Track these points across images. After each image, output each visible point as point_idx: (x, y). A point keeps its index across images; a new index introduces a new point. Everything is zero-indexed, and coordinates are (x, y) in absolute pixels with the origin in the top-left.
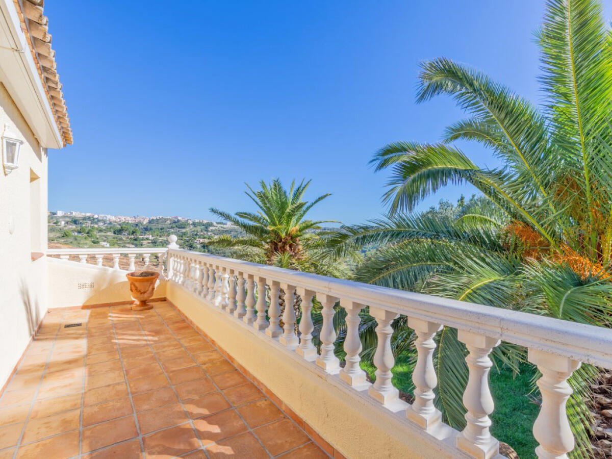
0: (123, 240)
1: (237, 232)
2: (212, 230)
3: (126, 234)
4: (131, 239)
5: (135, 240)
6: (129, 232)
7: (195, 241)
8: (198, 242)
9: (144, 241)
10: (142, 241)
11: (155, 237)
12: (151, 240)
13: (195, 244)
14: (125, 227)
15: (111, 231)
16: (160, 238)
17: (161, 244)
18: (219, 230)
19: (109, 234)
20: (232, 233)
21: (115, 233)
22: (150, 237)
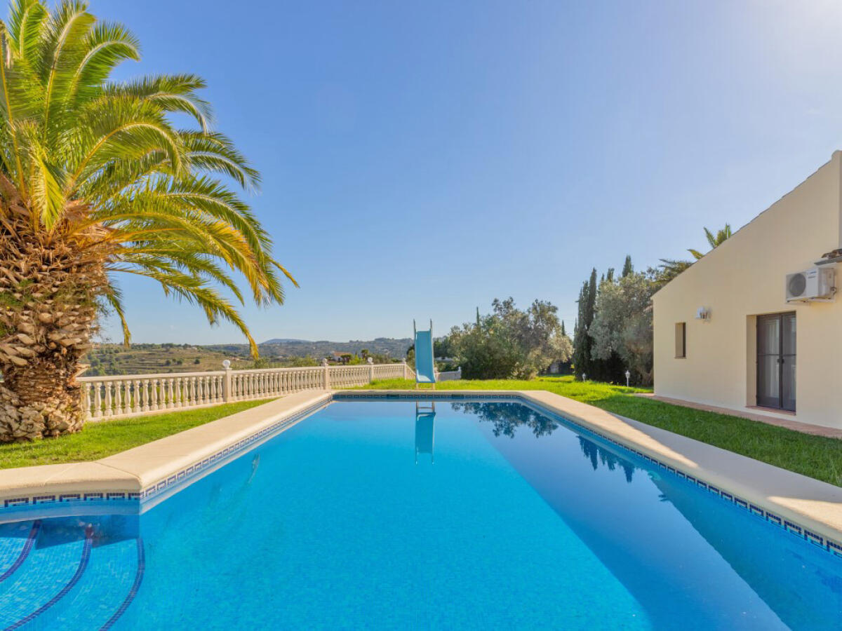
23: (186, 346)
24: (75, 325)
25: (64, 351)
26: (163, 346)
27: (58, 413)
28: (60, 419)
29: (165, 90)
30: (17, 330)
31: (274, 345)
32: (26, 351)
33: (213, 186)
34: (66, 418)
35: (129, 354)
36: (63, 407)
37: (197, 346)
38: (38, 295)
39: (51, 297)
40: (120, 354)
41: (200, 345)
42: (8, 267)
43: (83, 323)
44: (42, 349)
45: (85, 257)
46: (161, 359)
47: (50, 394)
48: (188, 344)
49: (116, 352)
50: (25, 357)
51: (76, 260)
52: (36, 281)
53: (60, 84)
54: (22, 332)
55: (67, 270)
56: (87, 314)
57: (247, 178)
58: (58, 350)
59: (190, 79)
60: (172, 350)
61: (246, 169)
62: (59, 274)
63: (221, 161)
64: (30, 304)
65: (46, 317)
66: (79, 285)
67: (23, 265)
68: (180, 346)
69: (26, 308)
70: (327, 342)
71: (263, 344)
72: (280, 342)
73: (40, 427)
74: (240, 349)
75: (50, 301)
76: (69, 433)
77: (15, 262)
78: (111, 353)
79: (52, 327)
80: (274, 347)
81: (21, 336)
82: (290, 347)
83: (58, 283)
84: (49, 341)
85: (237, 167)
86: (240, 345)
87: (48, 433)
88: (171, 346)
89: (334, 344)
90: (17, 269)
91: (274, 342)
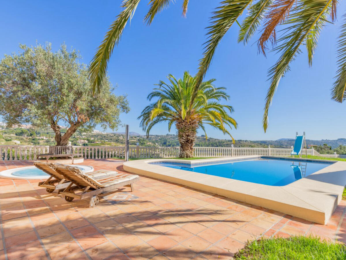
0: (24, 140)
1: (102, 136)
2: (84, 134)
3: (26, 136)
4: (30, 139)
5: (33, 140)
6: (28, 134)
7: (78, 141)
8: (80, 142)
9: (40, 141)
10: (38, 141)
11: (48, 138)
12: (46, 140)
13: (78, 143)
14: (25, 131)
15: (13, 133)
16: (52, 139)
17: (53, 142)
18: (89, 135)
19: (12, 135)
20: (99, 137)
21: (16, 135)
22: (45, 138)
23: (246, 141)
24: (192, 135)
25: (190, 141)
26: (238, 141)
27: (189, 153)
28: (189, 154)
29: (207, 84)
30: (183, 136)
31: (282, 141)
32: (184, 141)
33: (216, 103)
34: (190, 154)
35: (228, 143)
36: (190, 152)
37: (250, 141)
38: (186, 130)
39: (188, 130)
40: (225, 143)
41: (251, 140)
42: (181, 124)
43: (193, 135)
44: (186, 140)
45: (193, 121)
46: (237, 145)
47: (188, 149)
48: (247, 140)
49: (224, 142)
50: (184, 142)
51: (192, 122)
52: (186, 127)
53: (189, 89)
54: (184, 137)
55: (190, 124)
56: (194, 133)
57: (227, 98)
58: (189, 140)
59: (213, 79)
60: (241, 142)
61: (227, 96)
62: (189, 125)
63: (221, 95)
64: (185, 131)
65: (187, 134)
66: (192, 127)
67: (184, 124)
68: (244, 141)
69: (184, 132)
70: (309, 140)
71: (277, 140)
72: (285, 140)
73: (186, 155)
74: (267, 142)
75: (188, 131)
76: (190, 157)
77: (182, 123)
78: (222, 143)
79: (188, 136)
80: (282, 142)
81: (183, 138)
82: (289, 142)
83: (189, 127)
84: (188, 139)
85: (225, 96)
86: (267, 141)
87: (187, 157)
88: (241, 141)
89: (313, 141)
90: (183, 125)
91: (281, 140)
